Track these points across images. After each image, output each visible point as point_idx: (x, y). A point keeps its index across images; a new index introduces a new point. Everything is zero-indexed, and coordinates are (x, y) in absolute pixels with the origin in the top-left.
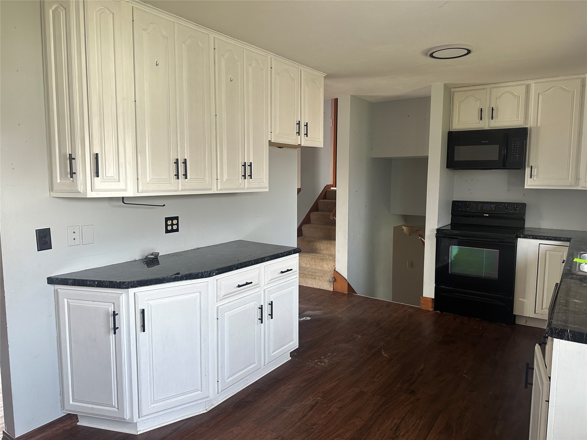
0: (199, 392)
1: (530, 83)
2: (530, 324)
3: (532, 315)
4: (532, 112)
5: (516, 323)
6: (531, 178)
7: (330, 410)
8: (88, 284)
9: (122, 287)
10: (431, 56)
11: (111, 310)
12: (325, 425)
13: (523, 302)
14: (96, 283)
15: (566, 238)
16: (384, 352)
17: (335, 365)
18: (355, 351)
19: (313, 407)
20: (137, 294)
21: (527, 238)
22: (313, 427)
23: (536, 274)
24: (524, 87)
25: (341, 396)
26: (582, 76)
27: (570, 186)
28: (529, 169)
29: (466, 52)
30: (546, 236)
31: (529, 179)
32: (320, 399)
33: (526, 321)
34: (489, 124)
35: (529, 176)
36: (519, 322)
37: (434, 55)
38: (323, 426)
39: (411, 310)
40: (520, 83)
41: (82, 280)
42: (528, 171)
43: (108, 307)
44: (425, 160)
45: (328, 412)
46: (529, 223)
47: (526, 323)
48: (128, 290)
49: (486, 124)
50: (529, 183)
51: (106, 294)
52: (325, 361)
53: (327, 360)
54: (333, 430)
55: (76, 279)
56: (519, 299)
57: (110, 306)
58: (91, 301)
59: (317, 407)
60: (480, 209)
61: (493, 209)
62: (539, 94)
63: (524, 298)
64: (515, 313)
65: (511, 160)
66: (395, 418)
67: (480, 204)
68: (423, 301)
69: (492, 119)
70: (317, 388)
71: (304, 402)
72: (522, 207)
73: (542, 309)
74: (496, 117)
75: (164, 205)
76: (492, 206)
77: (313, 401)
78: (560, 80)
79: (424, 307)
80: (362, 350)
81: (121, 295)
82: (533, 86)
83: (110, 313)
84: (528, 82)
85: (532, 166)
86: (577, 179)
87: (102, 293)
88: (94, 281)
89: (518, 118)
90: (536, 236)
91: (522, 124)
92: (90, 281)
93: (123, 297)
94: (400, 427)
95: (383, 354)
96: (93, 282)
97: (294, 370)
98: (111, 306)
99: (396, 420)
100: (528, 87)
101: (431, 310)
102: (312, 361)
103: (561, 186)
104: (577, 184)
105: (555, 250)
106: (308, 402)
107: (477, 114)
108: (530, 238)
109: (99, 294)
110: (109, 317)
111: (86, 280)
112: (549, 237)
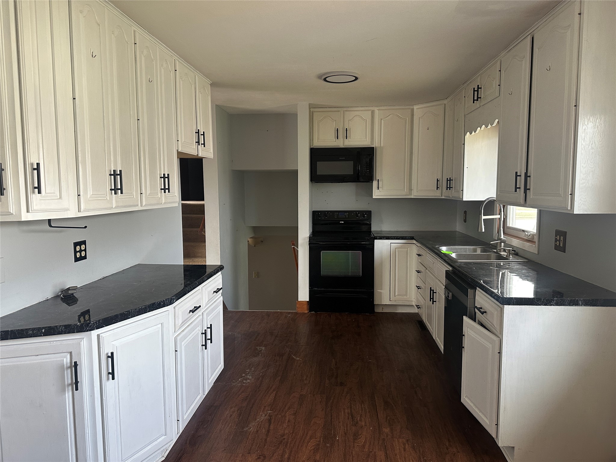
0: (163, 437)
1: (374, 109)
2: (386, 310)
3: (388, 303)
4: (377, 135)
5: (375, 311)
6: (378, 189)
7: (287, 419)
8: (29, 334)
9: (86, 330)
10: (325, 80)
11: (66, 360)
12: (293, 433)
13: (381, 293)
14: (43, 331)
15: (410, 237)
16: (294, 356)
17: (260, 379)
18: (269, 362)
19: (270, 421)
20: (102, 336)
21: (382, 239)
22: (284, 437)
23: (389, 268)
24: (370, 112)
25: (287, 403)
26: (411, 107)
27: (405, 195)
28: (376, 182)
29: (354, 78)
30: (396, 237)
31: (377, 190)
32: (270, 412)
33: (383, 309)
34: (343, 143)
35: (376, 188)
36: (378, 310)
37: (327, 79)
38: (292, 434)
39: (290, 315)
40: (367, 108)
41: (18, 330)
42: (375, 183)
43: (62, 359)
44: (295, 174)
45: (287, 421)
46: (375, 228)
47: (382, 310)
48: (91, 333)
49: (341, 143)
50: (377, 194)
51: (59, 343)
52: (249, 378)
53: (250, 376)
54: (303, 435)
55: (8, 331)
56: (378, 291)
57: (64, 357)
58: (33, 356)
59: (273, 420)
60: (336, 218)
61: (347, 216)
62: (381, 119)
63: (381, 289)
64: (376, 302)
65: (363, 174)
66: (344, 409)
67: (336, 213)
68: (299, 305)
69: (346, 139)
70: (260, 403)
71: (258, 420)
72: (369, 213)
73: (395, 296)
74: (349, 137)
75: (86, 227)
76: (346, 214)
77: (266, 416)
78: (397, 109)
79: (300, 311)
80: (274, 359)
81: (83, 340)
82: (377, 112)
83: (65, 366)
84: (372, 108)
85: (378, 180)
86: (411, 190)
87: (52, 342)
88: (40, 329)
89: (366, 139)
90: (389, 237)
91: (370, 143)
92: (33, 329)
93: (84, 344)
94: (353, 414)
95: (295, 358)
96: (38, 330)
97: (225, 393)
98: (66, 357)
99: (346, 411)
100: (373, 112)
101: (306, 312)
102: (236, 381)
103: (400, 195)
104: (411, 194)
105: (401, 247)
106: (262, 418)
107: (333, 134)
108: (384, 239)
109: (47, 344)
110: (64, 371)
111: (26, 329)
112: (398, 237)
